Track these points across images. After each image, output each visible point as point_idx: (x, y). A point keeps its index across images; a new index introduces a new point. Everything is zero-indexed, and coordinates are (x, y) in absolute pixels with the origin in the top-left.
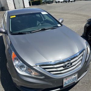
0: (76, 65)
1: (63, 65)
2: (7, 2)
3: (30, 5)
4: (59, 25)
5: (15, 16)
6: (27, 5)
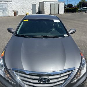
0: (56, 84)
3: (65, 12)
4: (66, 35)
6: (62, 11)
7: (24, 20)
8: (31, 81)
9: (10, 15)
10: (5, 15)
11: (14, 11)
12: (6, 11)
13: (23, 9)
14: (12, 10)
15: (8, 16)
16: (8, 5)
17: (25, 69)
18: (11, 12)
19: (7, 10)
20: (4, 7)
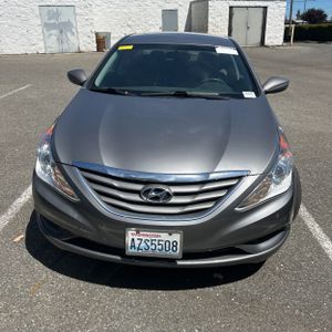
1: (139, 187)
2: (210, 20)
5: (130, 47)
6: (275, 36)
7: (120, 48)
8: (122, 195)
9: (83, 49)
10: (65, 46)
11: (97, 34)
12: (69, 34)
13: (129, 26)
14: (90, 28)
15: (77, 50)
16: (78, 11)
17: (106, 164)
18: (86, 38)
19: (74, 30)
20: (63, 19)
